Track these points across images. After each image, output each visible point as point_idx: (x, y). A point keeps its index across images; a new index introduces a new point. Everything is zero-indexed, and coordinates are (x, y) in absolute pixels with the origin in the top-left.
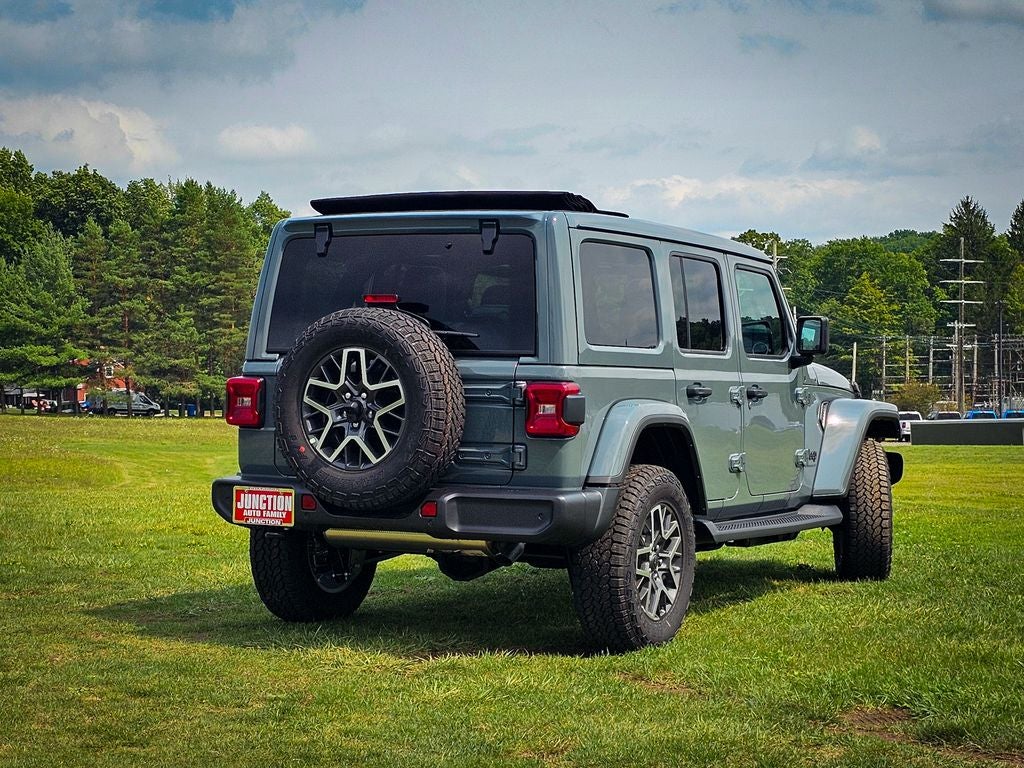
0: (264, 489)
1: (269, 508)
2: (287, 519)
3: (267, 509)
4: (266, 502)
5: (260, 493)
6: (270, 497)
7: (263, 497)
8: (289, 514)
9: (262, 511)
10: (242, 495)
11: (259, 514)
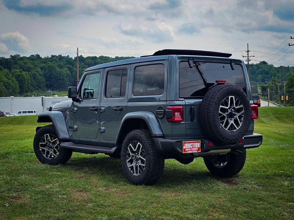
0: (191, 141)
1: (193, 147)
2: (198, 150)
3: (192, 148)
4: (192, 145)
5: (190, 143)
6: (193, 143)
7: (191, 144)
8: (199, 148)
9: (191, 148)
10: (185, 144)
11: (190, 149)
